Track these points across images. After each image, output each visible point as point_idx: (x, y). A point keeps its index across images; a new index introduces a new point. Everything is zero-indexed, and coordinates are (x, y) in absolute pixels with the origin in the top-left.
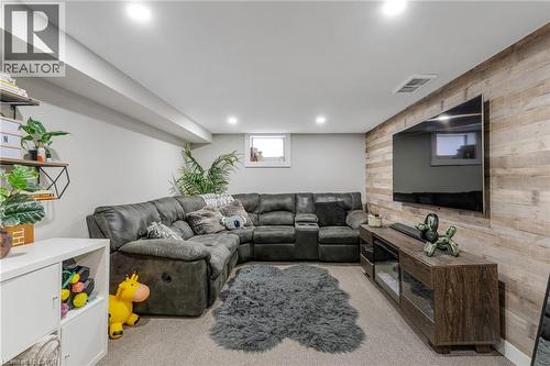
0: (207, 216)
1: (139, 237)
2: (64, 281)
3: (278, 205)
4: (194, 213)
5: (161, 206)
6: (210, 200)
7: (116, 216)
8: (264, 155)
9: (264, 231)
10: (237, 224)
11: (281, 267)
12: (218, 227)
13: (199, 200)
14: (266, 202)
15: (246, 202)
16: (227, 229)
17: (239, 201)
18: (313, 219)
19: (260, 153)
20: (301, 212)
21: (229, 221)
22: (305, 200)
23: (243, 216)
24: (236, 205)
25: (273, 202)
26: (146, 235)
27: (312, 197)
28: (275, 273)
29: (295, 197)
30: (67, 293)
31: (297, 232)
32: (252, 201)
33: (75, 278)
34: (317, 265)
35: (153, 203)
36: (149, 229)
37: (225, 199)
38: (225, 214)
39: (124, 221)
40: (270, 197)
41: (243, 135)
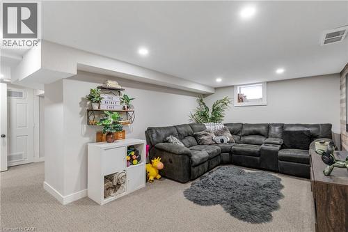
0: (206, 135)
1: (164, 142)
2: (128, 153)
3: (254, 131)
4: (198, 133)
5: (179, 129)
6: (210, 126)
7: (154, 132)
8: (248, 98)
9: (239, 147)
10: (222, 141)
11: (247, 171)
12: (211, 142)
13: (202, 126)
14: (246, 129)
15: (232, 128)
16: (216, 143)
17: (227, 127)
18: (278, 142)
19: (245, 97)
20: (271, 137)
21: (218, 139)
22: (277, 129)
23: (228, 137)
24: (225, 130)
25: (251, 129)
26: (167, 141)
27: (282, 126)
28: (240, 173)
29: (268, 127)
30: (129, 158)
31: (261, 150)
32: (237, 127)
33: (133, 153)
34: (273, 174)
35: (175, 126)
36: (168, 138)
37: (219, 126)
38: (217, 135)
39: (158, 134)
40: (250, 125)
41: (233, 86)
